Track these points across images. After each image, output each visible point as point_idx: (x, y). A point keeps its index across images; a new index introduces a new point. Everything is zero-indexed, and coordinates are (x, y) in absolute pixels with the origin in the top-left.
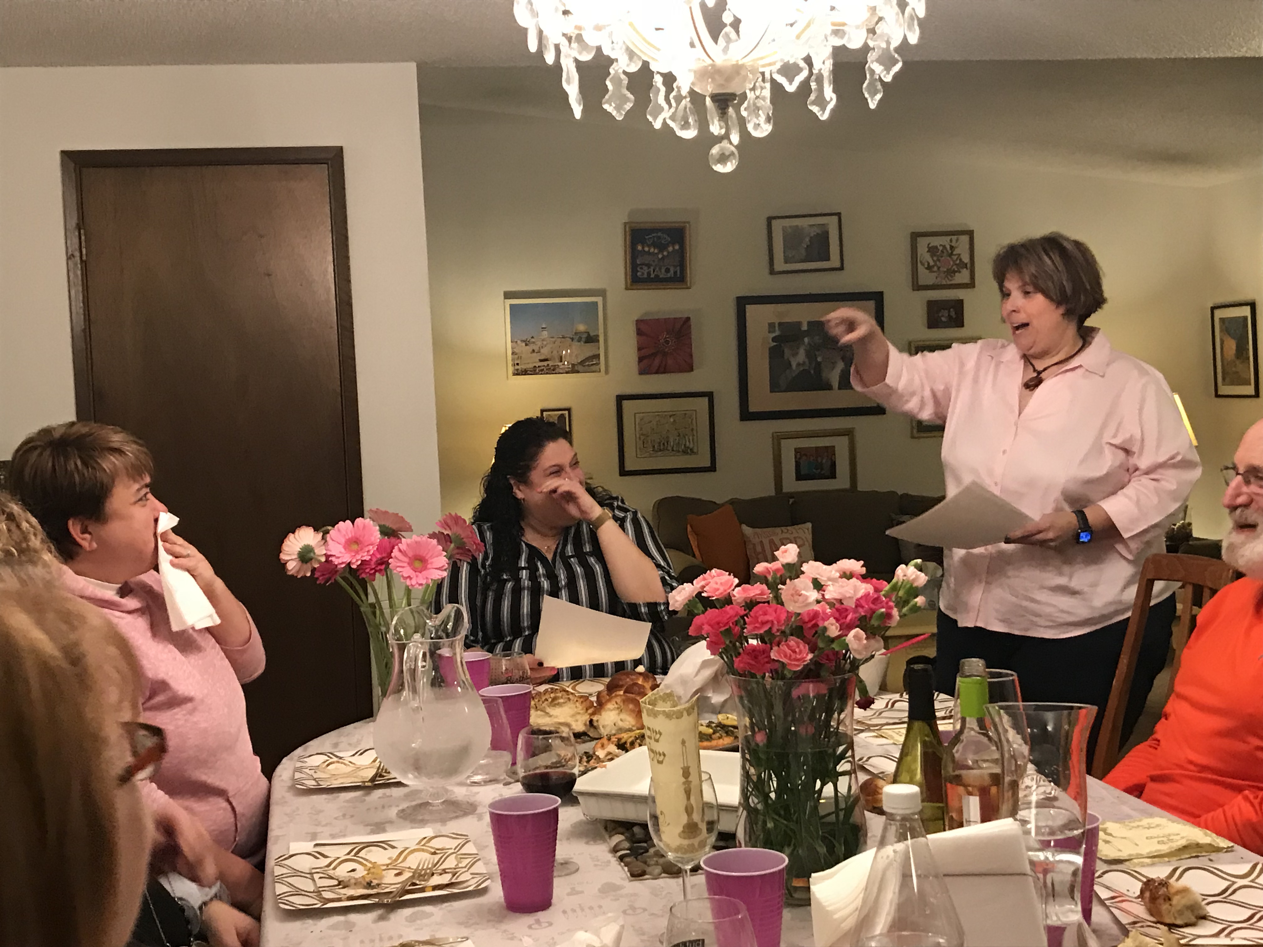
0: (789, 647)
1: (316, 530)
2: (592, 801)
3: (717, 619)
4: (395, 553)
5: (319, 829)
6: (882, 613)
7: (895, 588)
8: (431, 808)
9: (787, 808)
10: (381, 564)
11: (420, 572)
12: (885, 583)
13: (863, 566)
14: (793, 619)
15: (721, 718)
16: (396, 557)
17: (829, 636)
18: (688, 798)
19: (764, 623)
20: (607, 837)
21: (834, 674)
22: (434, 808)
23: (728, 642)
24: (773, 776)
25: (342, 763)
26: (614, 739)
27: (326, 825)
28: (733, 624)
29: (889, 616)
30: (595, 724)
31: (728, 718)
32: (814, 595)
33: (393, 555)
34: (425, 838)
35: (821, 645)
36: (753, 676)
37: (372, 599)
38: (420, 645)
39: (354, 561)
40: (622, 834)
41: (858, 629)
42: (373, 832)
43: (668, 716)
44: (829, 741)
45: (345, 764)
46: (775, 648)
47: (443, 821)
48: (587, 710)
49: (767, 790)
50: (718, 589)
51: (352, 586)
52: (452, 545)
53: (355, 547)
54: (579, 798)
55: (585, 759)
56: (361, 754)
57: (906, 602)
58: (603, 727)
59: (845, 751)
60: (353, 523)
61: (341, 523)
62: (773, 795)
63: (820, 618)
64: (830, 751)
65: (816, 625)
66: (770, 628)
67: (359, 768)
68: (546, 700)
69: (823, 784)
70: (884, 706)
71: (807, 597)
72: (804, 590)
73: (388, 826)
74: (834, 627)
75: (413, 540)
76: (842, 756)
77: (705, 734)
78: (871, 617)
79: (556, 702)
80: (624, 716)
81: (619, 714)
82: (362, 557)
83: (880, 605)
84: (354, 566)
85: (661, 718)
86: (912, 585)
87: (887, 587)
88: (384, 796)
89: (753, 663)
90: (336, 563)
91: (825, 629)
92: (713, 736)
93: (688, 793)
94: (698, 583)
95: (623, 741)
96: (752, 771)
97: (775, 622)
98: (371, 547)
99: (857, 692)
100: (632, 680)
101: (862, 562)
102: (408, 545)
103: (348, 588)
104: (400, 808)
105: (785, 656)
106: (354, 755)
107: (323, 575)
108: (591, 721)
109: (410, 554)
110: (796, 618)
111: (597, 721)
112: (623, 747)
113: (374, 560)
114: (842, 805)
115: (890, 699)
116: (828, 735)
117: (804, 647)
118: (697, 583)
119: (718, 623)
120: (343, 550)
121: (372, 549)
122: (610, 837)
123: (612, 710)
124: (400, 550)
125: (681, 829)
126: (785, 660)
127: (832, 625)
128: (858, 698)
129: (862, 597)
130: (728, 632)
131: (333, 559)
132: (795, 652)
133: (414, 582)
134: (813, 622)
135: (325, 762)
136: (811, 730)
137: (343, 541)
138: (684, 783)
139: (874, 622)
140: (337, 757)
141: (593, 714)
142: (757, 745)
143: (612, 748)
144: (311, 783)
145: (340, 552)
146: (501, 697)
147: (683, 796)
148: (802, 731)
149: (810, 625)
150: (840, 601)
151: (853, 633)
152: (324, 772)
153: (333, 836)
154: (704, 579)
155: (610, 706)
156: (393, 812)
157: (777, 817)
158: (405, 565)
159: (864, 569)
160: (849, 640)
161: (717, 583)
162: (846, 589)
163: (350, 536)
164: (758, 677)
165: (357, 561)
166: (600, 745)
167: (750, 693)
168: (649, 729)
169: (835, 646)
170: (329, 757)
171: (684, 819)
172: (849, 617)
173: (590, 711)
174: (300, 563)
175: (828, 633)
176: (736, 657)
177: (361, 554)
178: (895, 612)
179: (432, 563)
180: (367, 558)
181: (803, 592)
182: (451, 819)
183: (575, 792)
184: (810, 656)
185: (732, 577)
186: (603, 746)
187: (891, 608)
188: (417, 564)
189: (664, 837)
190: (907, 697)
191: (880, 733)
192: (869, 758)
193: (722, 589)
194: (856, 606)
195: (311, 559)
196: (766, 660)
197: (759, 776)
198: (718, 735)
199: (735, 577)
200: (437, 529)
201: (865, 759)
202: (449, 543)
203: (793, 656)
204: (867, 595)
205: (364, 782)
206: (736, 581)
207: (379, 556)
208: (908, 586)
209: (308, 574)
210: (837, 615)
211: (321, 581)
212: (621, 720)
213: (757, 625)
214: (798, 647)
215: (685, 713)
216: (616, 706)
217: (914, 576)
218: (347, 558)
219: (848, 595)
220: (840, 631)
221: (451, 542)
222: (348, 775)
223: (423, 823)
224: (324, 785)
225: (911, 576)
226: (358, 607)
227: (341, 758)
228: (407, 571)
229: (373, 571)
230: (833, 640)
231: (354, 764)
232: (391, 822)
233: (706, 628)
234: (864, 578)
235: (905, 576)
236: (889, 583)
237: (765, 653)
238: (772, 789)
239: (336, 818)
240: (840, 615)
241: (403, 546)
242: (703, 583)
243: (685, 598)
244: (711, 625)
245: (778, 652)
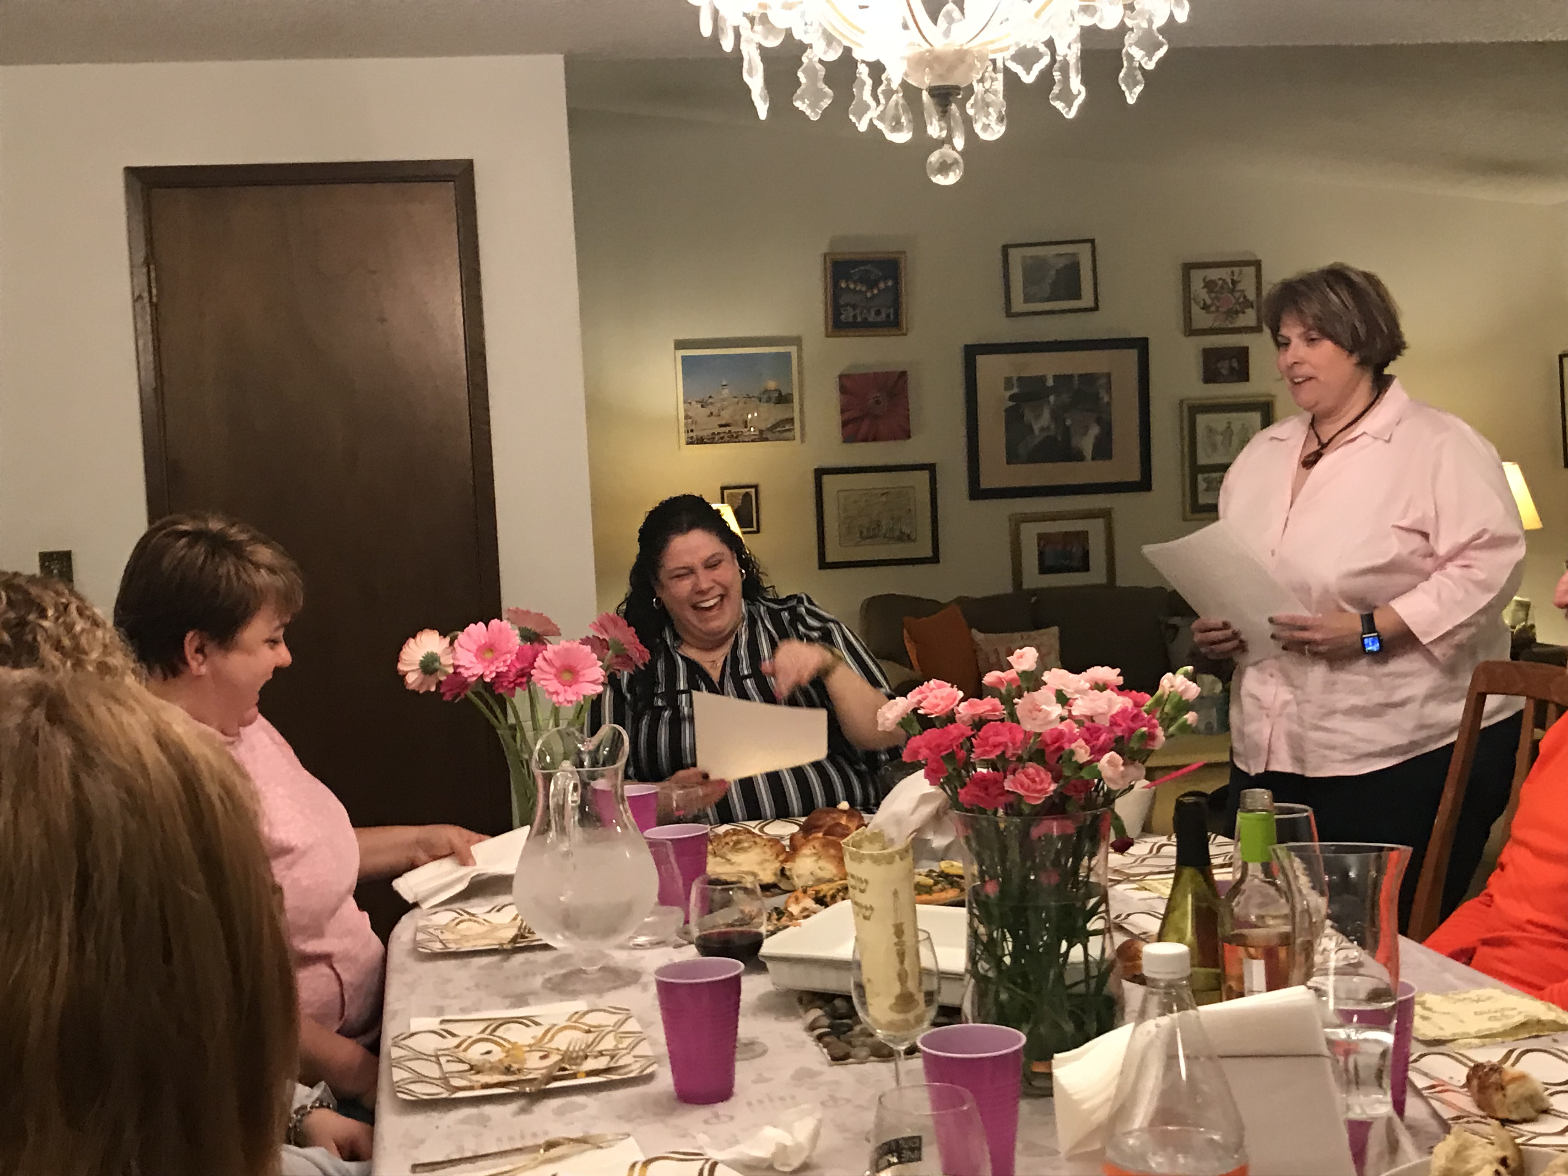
0: (1027, 776)
1: (443, 634)
2: (784, 968)
3: (938, 741)
4: (539, 662)
5: (445, 1003)
6: (1144, 733)
7: (1160, 702)
8: (585, 976)
9: (1025, 976)
10: (522, 676)
11: (570, 686)
12: (1148, 696)
13: (1119, 675)
14: (1031, 741)
15: (944, 865)
16: (540, 668)
17: (1076, 762)
18: (902, 962)
19: (995, 746)
20: (801, 1011)
21: (1084, 808)
22: (590, 977)
23: (950, 770)
24: (1008, 935)
25: (475, 921)
26: (810, 892)
27: (456, 997)
28: (957, 746)
29: (1152, 737)
30: (788, 873)
31: (952, 866)
32: (1057, 710)
33: (536, 664)
34: (577, 1013)
35: (1067, 772)
36: (983, 811)
37: (512, 720)
38: (570, 775)
39: (487, 673)
40: (821, 1008)
41: (1113, 752)
42: (514, 1006)
43: (876, 860)
44: (1077, 891)
45: (478, 922)
46: (1010, 777)
47: (600, 992)
48: (778, 856)
49: (999, 953)
50: (938, 705)
51: (486, 703)
52: (610, 652)
53: (489, 656)
54: (769, 965)
55: (775, 916)
56: (498, 911)
57: (1173, 720)
58: (798, 877)
59: (1097, 905)
60: (487, 626)
61: (472, 625)
62: (1007, 960)
63: (1065, 739)
64: (1079, 904)
65: (1061, 748)
66: (1004, 753)
67: (495, 928)
68: (727, 843)
69: (1070, 947)
70: (1148, 850)
71: (1048, 713)
72: (1045, 704)
73: (531, 999)
74: (1083, 751)
75: (560, 647)
76: (1093, 912)
77: (925, 886)
78: (1130, 738)
79: (739, 846)
80: (822, 863)
81: (817, 860)
82: (497, 668)
83: (1141, 724)
84: (488, 680)
85: (868, 862)
86: (1181, 698)
87: (1149, 701)
88: (527, 962)
89: (982, 795)
90: (466, 676)
91: (1072, 753)
92: (935, 888)
93: (901, 956)
94: (913, 697)
95: (821, 894)
96: (982, 930)
97: (1010, 745)
98: (509, 656)
99: (1112, 831)
100: (834, 819)
101: (1118, 670)
102: (555, 653)
103: (481, 705)
104: (547, 976)
105: (1022, 786)
106: (489, 912)
107: (451, 690)
108: (783, 870)
109: (558, 664)
110: (1035, 740)
111: (790, 870)
112: (822, 901)
113: (514, 670)
114: (1094, 972)
115: (1155, 843)
116: (1076, 884)
117: (1046, 776)
118: (912, 697)
119: (938, 746)
120: (474, 659)
121: (510, 658)
122: (806, 1011)
123: (808, 856)
124: (545, 659)
125: (892, 1001)
126: (1021, 792)
127: (1081, 747)
128: (1112, 838)
129: (1117, 714)
130: (951, 756)
131: (461, 670)
132: (1034, 781)
133: (561, 699)
134: (1057, 745)
135: (453, 920)
136: (1054, 879)
137: (474, 648)
138: (896, 944)
139: (1134, 745)
140: (468, 913)
141: (785, 861)
142: (987, 896)
143: (809, 903)
144: (437, 947)
145: (471, 662)
146: (671, 840)
147: (895, 960)
148: (1044, 879)
149: (1052, 748)
150: (1091, 719)
151: (1106, 757)
152: (453, 933)
153: (463, 1010)
154: (921, 692)
155: (807, 851)
156: (537, 982)
157: (1011, 986)
158: (551, 677)
159: (1121, 678)
160: (1103, 766)
161: (936, 697)
162: (1098, 703)
163: (483, 642)
164: (989, 812)
165: (491, 672)
166: (793, 899)
167: (978, 834)
168: (853, 876)
169: (1085, 774)
170: (459, 913)
171: (897, 989)
172: (1102, 738)
173: (782, 858)
174: (422, 676)
175: (1074, 759)
176: (962, 788)
177: (496, 664)
178: (1160, 732)
179: (584, 675)
180: (505, 669)
181: (1044, 707)
182: (609, 990)
183: (763, 956)
184: (1053, 787)
185: (955, 689)
186: (797, 900)
187: (1155, 726)
188: (567, 676)
189: (871, 1010)
190: (1175, 840)
191: (1142, 884)
192: (1129, 915)
193: (943, 704)
194: (1111, 725)
195: (436, 670)
196: (999, 791)
197: (990, 935)
198: (940, 886)
199: (959, 689)
200: (591, 633)
201: (1123, 916)
202: (606, 651)
203: (1033, 786)
204: (1124, 711)
205: (502, 945)
206: (961, 694)
207: (519, 666)
208: (1176, 699)
209: (433, 689)
210: (1087, 736)
211: (448, 697)
212: (820, 868)
213: (987, 748)
214: (1038, 775)
215: (897, 858)
216: (814, 851)
217: (1183, 687)
218: (478, 670)
219: (1101, 711)
220: (1091, 754)
221: (608, 649)
222: (483, 936)
223: (574, 994)
224: (453, 947)
225: (1181, 686)
226: (493, 729)
227: (473, 915)
228: (553, 685)
229: (512, 685)
230: (1081, 767)
231: (490, 922)
232: (534, 993)
233: (924, 752)
234: (1121, 689)
235: (1172, 686)
236: (1152, 695)
237: (998, 783)
238: (1007, 952)
239: (468, 989)
240: (1091, 735)
241: (548, 654)
242: (919, 697)
243: (897, 716)
244: (930, 749)
245: (1013, 782)
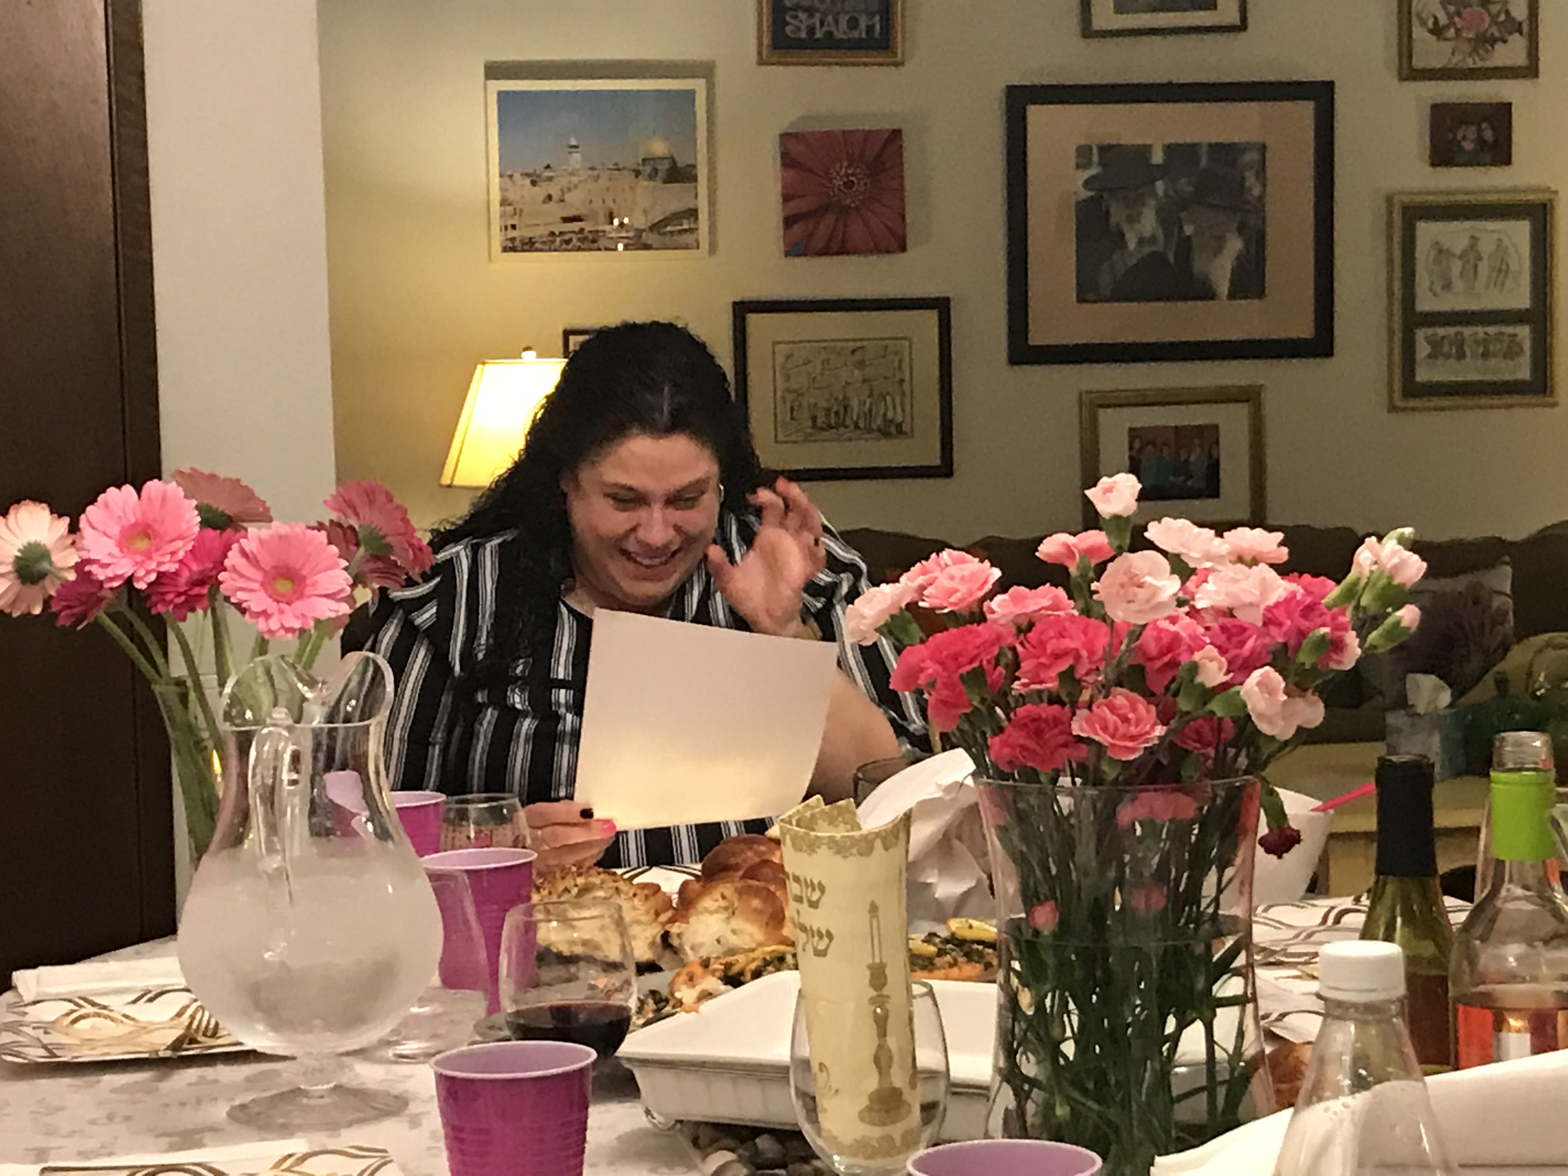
0: (1112, 709)
1: (57, 511)
2: (666, 1078)
3: (954, 649)
4: (233, 558)
5: (53, 1142)
6: (1323, 636)
7: (1351, 594)
8: (305, 1101)
9: (1101, 1079)
10: (201, 583)
11: (289, 603)
12: (1331, 583)
13: (1281, 544)
14: (1123, 647)
15: (955, 925)
16: (234, 569)
17: (1202, 685)
18: (882, 1033)
19: (1057, 656)
20: (698, 1161)
21: (1212, 775)
22: (313, 1102)
23: (975, 703)
24: (1072, 1006)
25: (106, 1017)
26: (716, 966)
27: (71, 1134)
28: (989, 662)
29: (1337, 645)
30: (675, 942)
31: (971, 927)
32: (1171, 586)
33: (227, 563)
34: (290, 1156)
35: (1184, 704)
36: (1031, 776)
37: (178, 668)
38: (285, 733)
39: (141, 573)
40: (733, 1150)
41: (1267, 668)
42: (174, 1148)
43: (840, 848)
44: (1196, 929)
45: (113, 1019)
46: (1082, 713)
47: (333, 1127)
48: (657, 914)
49: (1056, 1032)
50: (956, 591)
51: (135, 637)
52: (362, 550)
53: (142, 544)
54: (639, 1075)
55: (651, 1005)
56: (151, 1000)
57: (1375, 620)
58: (692, 948)
59: (1233, 954)
60: (139, 491)
61: (112, 490)
62: (1069, 1048)
63: (1184, 648)
64: (1200, 949)
65: (1174, 664)
66: (1072, 669)
67: (145, 1029)
68: (567, 890)
69: (1182, 1026)
71: (1155, 591)
72: (1149, 574)
73: (207, 1137)
74: (1213, 666)
75: (272, 532)
76: (1224, 968)
77: (920, 956)
78: (1299, 646)
79: (588, 897)
80: (738, 923)
81: (728, 918)
82: (159, 564)
83: (1318, 621)
84: (141, 586)
85: (823, 851)
86: (1391, 578)
87: (1335, 591)
88: (201, 1081)
89: (1032, 744)
90: (101, 577)
91: (1194, 668)
92: (938, 961)
93: (881, 1024)
94: (910, 581)
95: (735, 969)
96: (1025, 999)
97: (1084, 653)
98: (180, 543)
99: (1263, 818)
100: (759, 854)
101: (1280, 536)
102: (261, 541)
103: (125, 640)
104: (237, 1102)
105: (1105, 729)
106: (134, 1002)
107: (70, 607)
108: (666, 936)
109: (267, 562)
110: (1128, 646)
111: (679, 935)
112: (734, 980)
113: (186, 574)
114: (1223, 1074)
116: (1198, 919)
117: (1146, 711)
118: (911, 579)
119: (955, 657)
120: (116, 551)
121: (182, 548)
122: (705, 1157)
123: (711, 913)
124: (244, 553)
125: (864, 1102)
126: (1102, 738)
127: (1211, 660)
128: (1263, 829)
129: (1277, 605)
130: (977, 677)
131: (94, 569)
132: (1125, 720)
133: (274, 624)
134: (1166, 659)
135: (68, 1014)
136: (1158, 900)
137: (115, 530)
138: (872, 1001)
139: (1305, 658)
140: (94, 1004)
141: (672, 921)
142: (1037, 933)
143: (712, 983)
144: (36, 1054)
145: (110, 554)
146: (468, 872)
147: (870, 1030)
148: (1139, 902)
149: (1158, 664)
150: (1230, 613)
151: (1256, 675)
152: (67, 1034)
153: (83, 1155)
154: (924, 572)
155: (708, 903)
156: (220, 1112)
157: (1076, 1095)
158: (256, 586)
159: (1285, 550)
160: (1247, 693)
161: (952, 578)
162: (1243, 585)
163: (133, 520)
164: (1043, 779)
165: (148, 572)
166: (683, 978)
167: (1021, 817)
168: (797, 879)
169: (1216, 707)
170: (77, 1004)
171: (872, 1083)
172: (1250, 644)
173: (663, 918)
174: (18, 586)
175: (1199, 679)
176: (995, 734)
177: (157, 558)
178: (1352, 639)
179: (314, 584)
180: (173, 567)
181: (1148, 579)
182: (350, 1124)
183: (629, 1060)
184: (1160, 730)
185: (987, 563)
186: (691, 980)
187: (1343, 628)
188: (283, 586)
189: (826, 1121)
193: (963, 589)
194: (1265, 624)
195: (42, 576)
196: (1062, 739)
197: (1040, 1006)
198: (948, 958)
199: (993, 565)
200: (328, 515)
202: (353, 548)
203: (1122, 728)
204: (1291, 598)
205: (157, 1052)
206: (997, 573)
207: (195, 567)
208: (1383, 581)
209: (37, 611)
210: (1222, 639)
211: (64, 621)
212: (734, 932)
213: (1043, 660)
214: (1134, 710)
215: (878, 844)
216: (722, 903)
217: (1396, 560)
218: (125, 568)
219: (1247, 599)
220: (1228, 672)
221: (358, 545)
222: (118, 1040)
223: (287, 1130)
224: (66, 1057)
225: (1390, 559)
226: (147, 683)
227: (105, 1008)
228: (257, 601)
229: (183, 598)
230: (1208, 694)
231: (133, 1019)
232: (214, 1129)
233: (932, 668)
234: (1282, 570)
235: (1376, 563)
236: (1338, 582)
237: (1062, 725)
238: (1069, 1033)
239: (93, 1122)
240: (1229, 639)
241: (249, 545)
242: (921, 580)
243: (882, 612)
244: (942, 663)
245: (1088, 721)
